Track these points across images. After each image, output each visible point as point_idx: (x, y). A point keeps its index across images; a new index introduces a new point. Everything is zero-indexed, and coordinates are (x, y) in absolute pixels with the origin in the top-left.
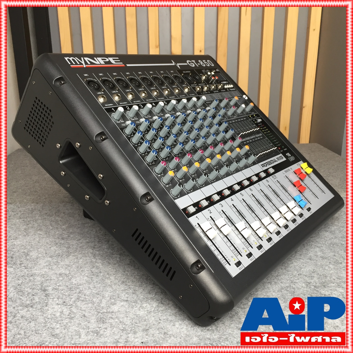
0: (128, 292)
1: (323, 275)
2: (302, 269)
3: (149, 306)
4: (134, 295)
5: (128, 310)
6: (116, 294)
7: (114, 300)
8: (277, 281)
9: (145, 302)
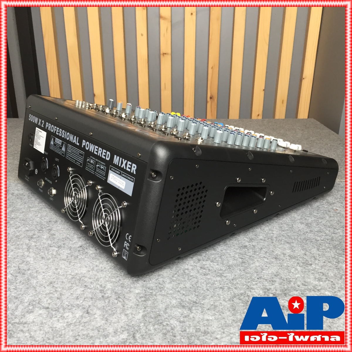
0: (53, 296)
1: (287, 279)
2: (264, 271)
3: (71, 316)
4: (58, 300)
5: (44, 321)
6: (37, 299)
7: (32, 307)
8: (230, 287)
9: (68, 311)
